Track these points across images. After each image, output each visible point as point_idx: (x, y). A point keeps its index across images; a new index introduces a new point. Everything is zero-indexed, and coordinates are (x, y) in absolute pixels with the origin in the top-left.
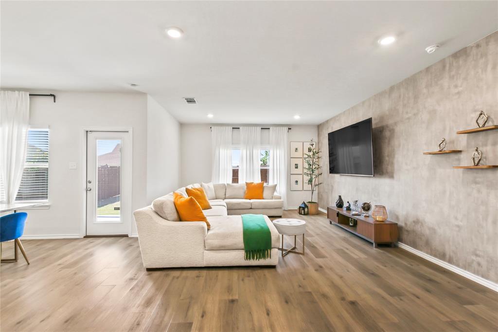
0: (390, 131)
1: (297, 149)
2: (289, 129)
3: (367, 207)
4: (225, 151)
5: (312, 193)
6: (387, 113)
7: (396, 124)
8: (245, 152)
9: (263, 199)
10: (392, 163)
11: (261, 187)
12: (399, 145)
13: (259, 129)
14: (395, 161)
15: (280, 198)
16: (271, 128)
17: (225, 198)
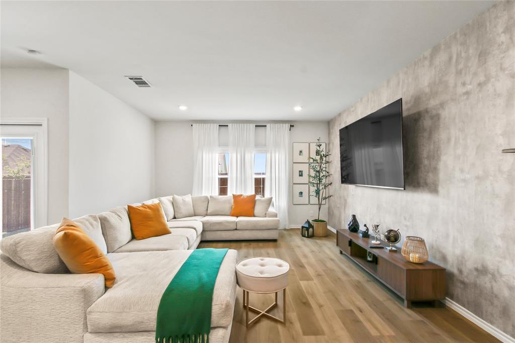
0: (432, 118)
1: (301, 152)
2: (291, 126)
3: (393, 237)
4: (210, 155)
5: (320, 208)
6: (427, 90)
7: (442, 105)
8: (234, 155)
9: (254, 216)
10: (435, 170)
11: (252, 201)
12: (449, 140)
13: (252, 126)
14: (441, 166)
15: (276, 216)
16: (268, 125)
17: (207, 215)
